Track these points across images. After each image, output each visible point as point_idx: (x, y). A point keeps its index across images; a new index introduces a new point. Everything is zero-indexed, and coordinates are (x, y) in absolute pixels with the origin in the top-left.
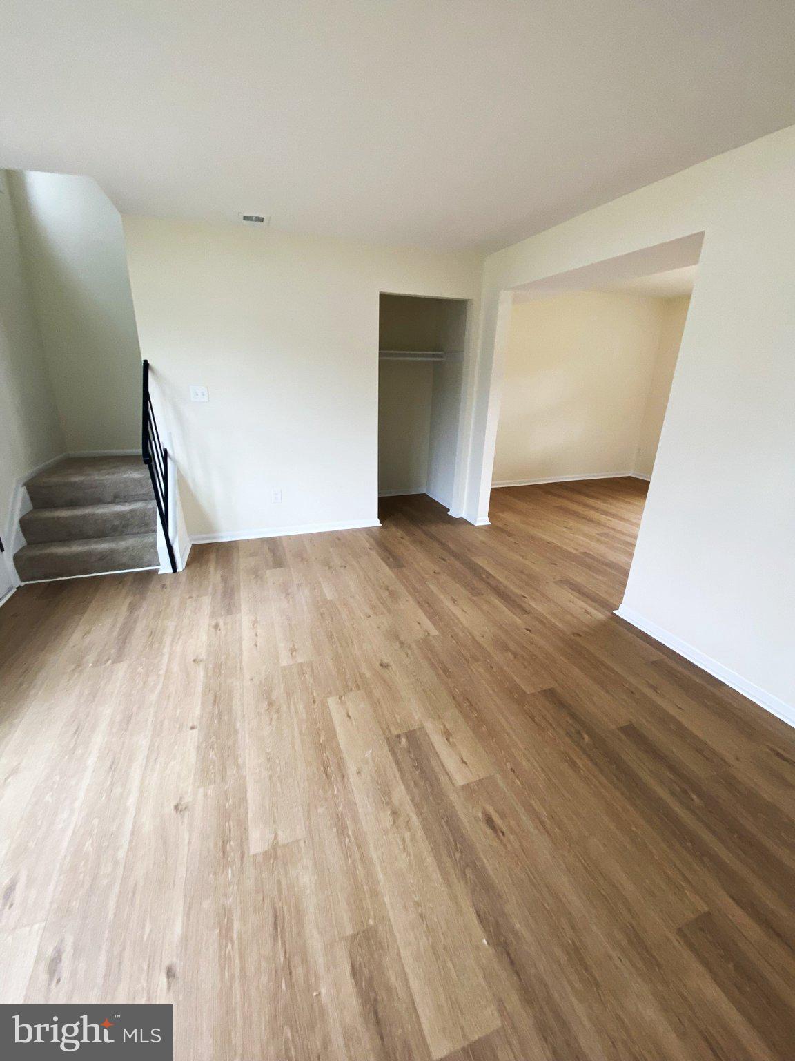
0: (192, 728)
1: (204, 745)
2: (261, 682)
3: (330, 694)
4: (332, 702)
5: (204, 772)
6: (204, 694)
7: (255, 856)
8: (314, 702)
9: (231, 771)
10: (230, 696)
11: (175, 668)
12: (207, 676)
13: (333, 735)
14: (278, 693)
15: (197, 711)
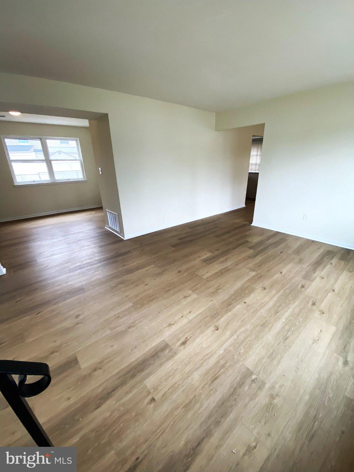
0: (245, 303)
1: (247, 296)
2: (211, 297)
3: (202, 278)
4: (205, 277)
5: (252, 290)
6: (230, 311)
7: (256, 272)
8: (208, 280)
9: (246, 285)
10: (224, 302)
11: (228, 333)
12: (222, 317)
13: (217, 273)
14: (211, 290)
15: (238, 306)
